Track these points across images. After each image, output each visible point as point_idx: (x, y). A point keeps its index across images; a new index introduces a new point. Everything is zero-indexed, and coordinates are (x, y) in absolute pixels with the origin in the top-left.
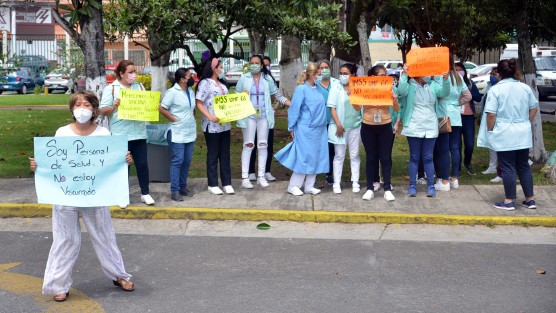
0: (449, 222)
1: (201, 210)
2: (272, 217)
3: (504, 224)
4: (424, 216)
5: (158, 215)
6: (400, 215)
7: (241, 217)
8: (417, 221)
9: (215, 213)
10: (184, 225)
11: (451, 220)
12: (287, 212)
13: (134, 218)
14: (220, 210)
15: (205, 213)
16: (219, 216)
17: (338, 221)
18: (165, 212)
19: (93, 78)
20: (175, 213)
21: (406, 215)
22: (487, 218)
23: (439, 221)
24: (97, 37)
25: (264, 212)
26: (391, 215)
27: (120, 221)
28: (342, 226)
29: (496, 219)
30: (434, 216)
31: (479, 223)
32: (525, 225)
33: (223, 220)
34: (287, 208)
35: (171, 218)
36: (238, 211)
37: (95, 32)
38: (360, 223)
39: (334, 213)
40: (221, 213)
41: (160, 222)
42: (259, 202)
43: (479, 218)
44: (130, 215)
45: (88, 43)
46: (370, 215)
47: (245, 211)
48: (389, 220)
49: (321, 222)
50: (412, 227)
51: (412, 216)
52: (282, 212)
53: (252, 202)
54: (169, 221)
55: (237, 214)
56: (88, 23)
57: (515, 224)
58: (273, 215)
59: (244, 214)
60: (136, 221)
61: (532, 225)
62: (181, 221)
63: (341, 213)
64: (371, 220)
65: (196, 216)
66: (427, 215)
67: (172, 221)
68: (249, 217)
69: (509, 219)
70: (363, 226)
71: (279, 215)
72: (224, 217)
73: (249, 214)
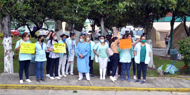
0: (136, 90)
1: (53, 86)
2: (78, 89)
3: (153, 90)
4: (128, 88)
5: (38, 88)
6: (120, 88)
7: (67, 89)
8: (126, 90)
9: (58, 87)
10: (47, 92)
11: (136, 89)
12: (82, 87)
13: (29, 89)
14: (60, 86)
15: (54, 87)
16: (59, 88)
17: (100, 90)
18: (40, 87)
19: (7, 38)
20: (43, 87)
21: (122, 88)
22: (148, 89)
23: (132, 90)
24: (8, 23)
25: (75, 87)
26: (117, 88)
27: (23, 90)
28: (102, 91)
29: (150, 89)
30: (131, 88)
31: (145, 90)
32: (159, 91)
33: (61, 90)
34: (82, 85)
35: (42, 89)
36: (66, 86)
37: (8, 21)
38: (107, 90)
39: (99, 87)
40: (60, 87)
41: (38, 90)
42: (72, 83)
43: (145, 89)
44: (27, 88)
45: (5, 25)
46: (110, 88)
47: (69, 86)
48: (117, 89)
49: (94, 90)
50: (124, 92)
51: (124, 88)
52: (81, 87)
53: (69, 83)
54: (41, 90)
55: (66, 88)
56: (5, 17)
57: (156, 90)
58: (78, 88)
59: (68, 87)
60: (29, 90)
61: (161, 91)
62: (46, 90)
63: (101, 87)
64: (111, 89)
65: (51, 88)
66: (129, 88)
67: (43, 90)
68: (70, 89)
69: (154, 89)
70: (108, 91)
71: (80, 88)
72: (61, 88)
73: (70, 87)
